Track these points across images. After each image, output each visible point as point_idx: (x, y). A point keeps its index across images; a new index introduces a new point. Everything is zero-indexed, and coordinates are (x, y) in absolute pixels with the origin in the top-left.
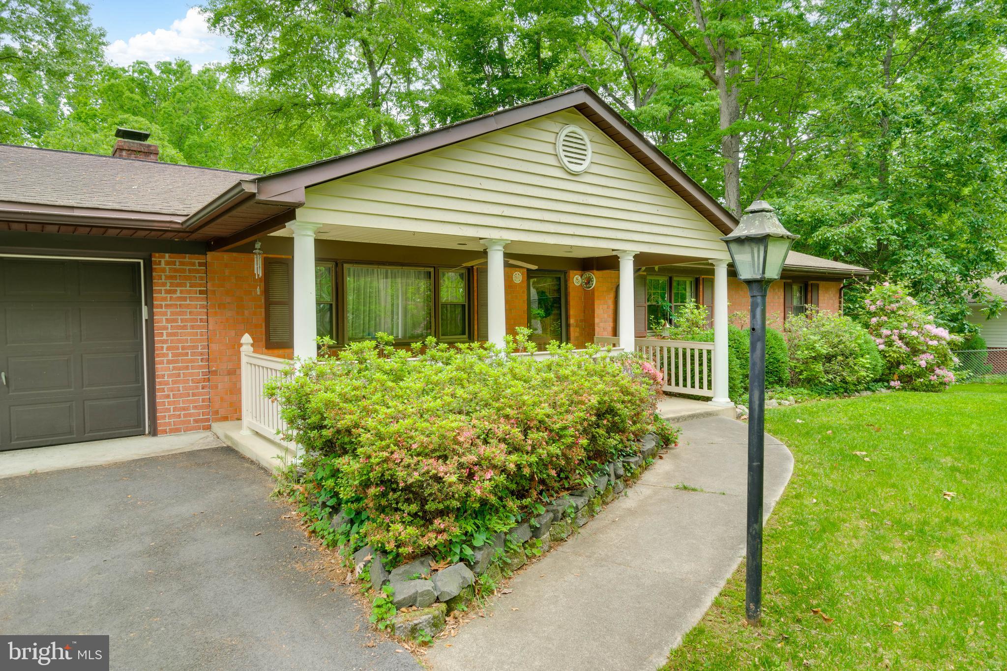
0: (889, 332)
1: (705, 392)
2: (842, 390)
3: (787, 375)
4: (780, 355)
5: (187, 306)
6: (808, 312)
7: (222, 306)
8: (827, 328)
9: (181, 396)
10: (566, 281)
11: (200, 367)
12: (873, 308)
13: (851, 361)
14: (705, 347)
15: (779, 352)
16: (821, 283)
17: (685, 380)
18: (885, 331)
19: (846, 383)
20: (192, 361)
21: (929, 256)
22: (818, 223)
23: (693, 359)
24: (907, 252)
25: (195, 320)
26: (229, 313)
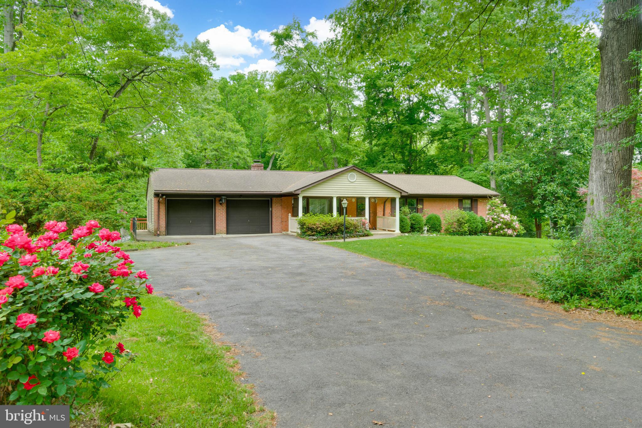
1: (394, 230)
5: (278, 208)
7: (284, 208)
9: (277, 226)
16: (479, 200)
20: (279, 219)
25: (280, 211)
26: (286, 209)
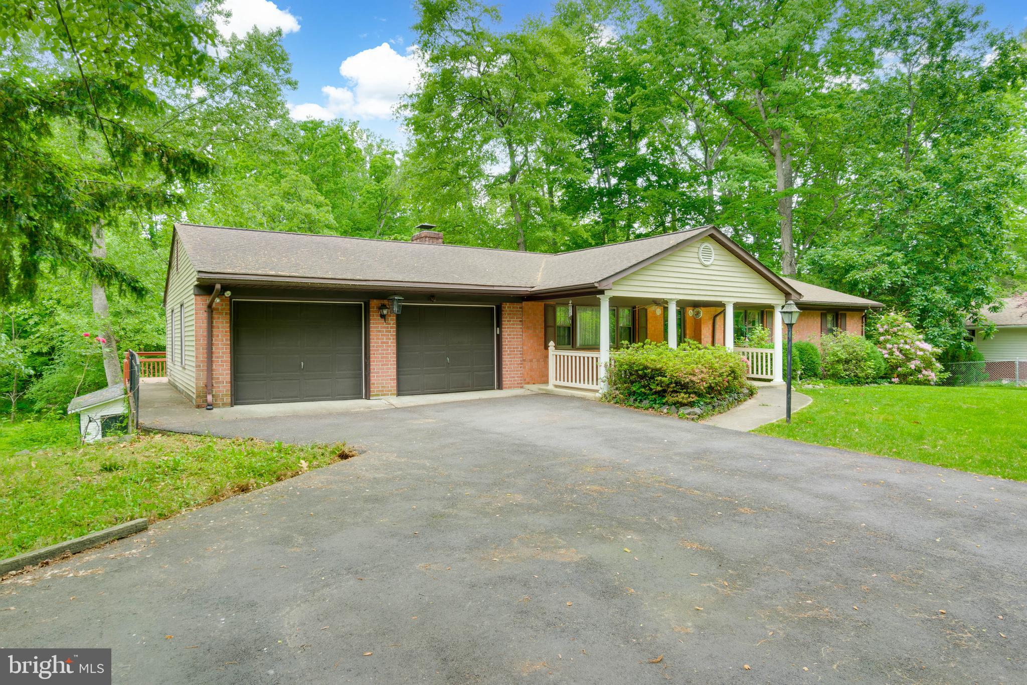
0: (891, 346)
1: (769, 377)
2: (856, 382)
3: (820, 371)
4: (815, 359)
5: (515, 328)
6: (835, 333)
7: (528, 328)
8: (846, 342)
9: (512, 371)
10: (684, 313)
11: (520, 357)
12: (881, 330)
13: (862, 364)
14: (769, 351)
15: (814, 357)
16: (848, 313)
17: (757, 370)
18: (889, 346)
19: (859, 378)
20: (516, 354)
21: (934, 292)
22: (849, 268)
23: (762, 359)
24: (918, 289)
25: (517, 335)
26: (531, 332)
